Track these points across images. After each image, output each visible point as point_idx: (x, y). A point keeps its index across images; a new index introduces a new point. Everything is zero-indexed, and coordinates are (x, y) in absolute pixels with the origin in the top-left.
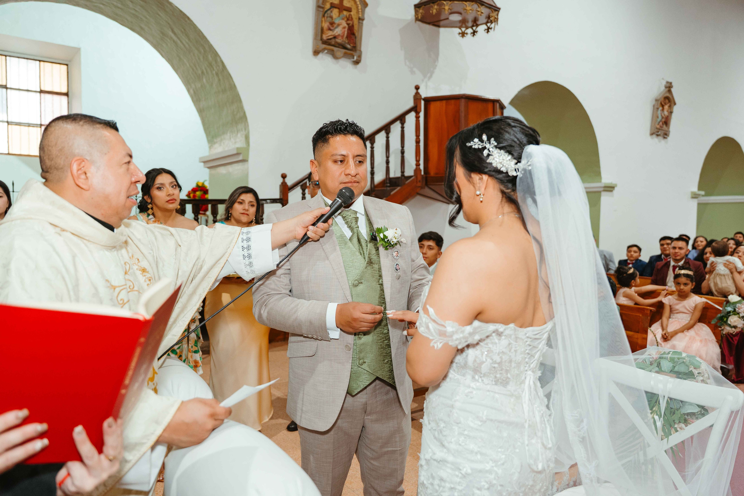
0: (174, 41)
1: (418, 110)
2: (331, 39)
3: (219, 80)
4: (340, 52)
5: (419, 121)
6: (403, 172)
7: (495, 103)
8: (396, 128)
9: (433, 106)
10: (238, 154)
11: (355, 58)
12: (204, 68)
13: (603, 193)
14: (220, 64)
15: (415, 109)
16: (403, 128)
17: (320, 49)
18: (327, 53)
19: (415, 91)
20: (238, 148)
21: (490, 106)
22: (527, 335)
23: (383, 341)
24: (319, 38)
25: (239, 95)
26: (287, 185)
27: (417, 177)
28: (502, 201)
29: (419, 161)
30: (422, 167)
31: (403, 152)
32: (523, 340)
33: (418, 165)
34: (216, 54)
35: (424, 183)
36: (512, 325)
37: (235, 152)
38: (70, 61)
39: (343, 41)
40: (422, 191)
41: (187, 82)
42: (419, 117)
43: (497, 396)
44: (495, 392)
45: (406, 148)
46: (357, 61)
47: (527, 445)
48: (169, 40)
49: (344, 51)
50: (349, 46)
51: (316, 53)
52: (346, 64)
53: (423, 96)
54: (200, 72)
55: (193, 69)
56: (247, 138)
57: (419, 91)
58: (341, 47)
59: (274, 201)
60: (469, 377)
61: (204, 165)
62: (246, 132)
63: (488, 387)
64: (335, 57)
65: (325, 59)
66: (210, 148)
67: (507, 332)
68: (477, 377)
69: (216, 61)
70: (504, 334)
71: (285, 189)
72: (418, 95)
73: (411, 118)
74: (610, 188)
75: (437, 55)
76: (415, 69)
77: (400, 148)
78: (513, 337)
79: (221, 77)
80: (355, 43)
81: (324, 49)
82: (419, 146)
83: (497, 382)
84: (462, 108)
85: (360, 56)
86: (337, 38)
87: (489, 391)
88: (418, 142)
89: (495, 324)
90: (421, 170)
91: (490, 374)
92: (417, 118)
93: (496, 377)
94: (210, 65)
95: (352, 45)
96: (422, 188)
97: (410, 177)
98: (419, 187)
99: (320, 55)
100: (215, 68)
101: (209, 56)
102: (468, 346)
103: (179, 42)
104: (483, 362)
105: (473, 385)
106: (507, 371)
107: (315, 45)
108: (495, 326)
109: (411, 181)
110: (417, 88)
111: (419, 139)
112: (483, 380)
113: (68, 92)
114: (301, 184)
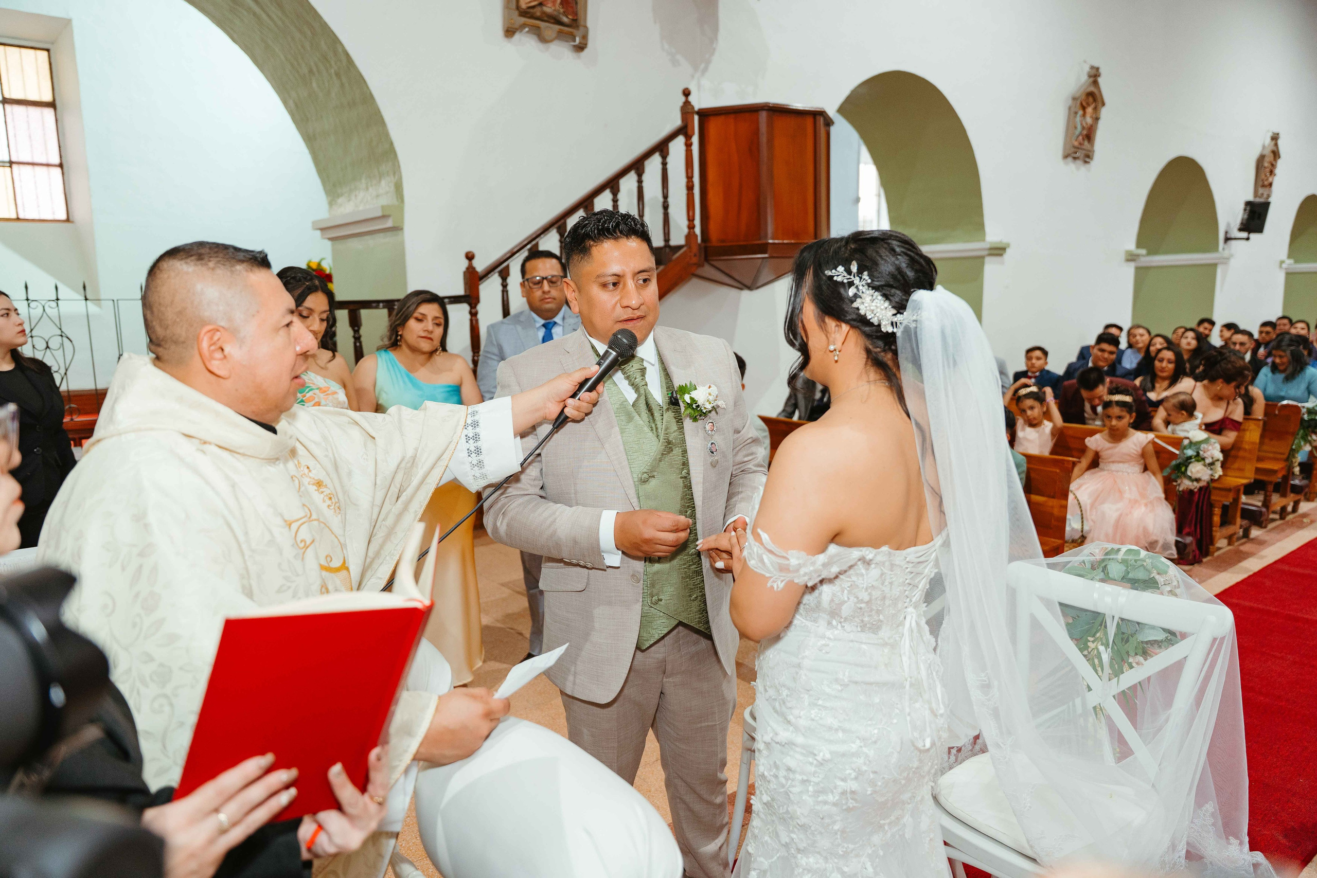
0: (255, 14)
1: (690, 132)
2: (533, 7)
3: (342, 85)
4: (550, 30)
5: (691, 150)
6: (667, 239)
7: (818, 117)
8: (653, 165)
9: (714, 126)
10: (384, 217)
11: (578, 39)
12: (312, 64)
13: (987, 259)
14: (344, 58)
15: (684, 131)
16: (664, 164)
17: (516, 26)
18: (528, 32)
19: (683, 99)
20: (383, 207)
21: (809, 121)
22: (908, 559)
23: (689, 566)
24: (514, 6)
25: (380, 112)
26: (477, 272)
27: (690, 248)
28: (866, 364)
29: (693, 220)
30: (698, 230)
31: (666, 207)
32: (900, 566)
33: (691, 227)
34: (334, 40)
35: (703, 256)
36: (885, 549)
37: (379, 213)
38: (53, 43)
39: (555, 10)
40: (699, 271)
41: (282, 87)
42: (691, 144)
43: (864, 646)
44: (862, 643)
45: (670, 200)
46: (581, 45)
47: (909, 714)
48: (245, 13)
49: (557, 27)
50: (565, 19)
51: (509, 32)
52: (561, 51)
53: (696, 109)
54: (305, 70)
55: (292, 65)
56: (398, 188)
57: (691, 98)
58: (552, 21)
59: (456, 300)
60: (822, 623)
61: (322, 235)
62: (396, 177)
63: (852, 636)
64: (543, 40)
65: (526, 43)
66: (331, 204)
67: (879, 558)
68: (834, 622)
69: (335, 53)
70: (874, 562)
71: (473, 279)
72: (690, 107)
73: (677, 147)
74: (998, 251)
75: (715, 29)
76: (679, 57)
77: (661, 200)
78: (887, 564)
79: (344, 80)
80: (575, 14)
81: (523, 26)
82: (693, 194)
83: (863, 627)
84: (763, 127)
85: (585, 37)
86: (545, 5)
87: (852, 641)
88: (690, 188)
89: (861, 548)
90: (697, 236)
91: (854, 618)
92: (688, 145)
93: (862, 621)
94: (325, 58)
95: (570, 17)
96: (700, 265)
97: (679, 247)
98: (695, 264)
99: (517, 36)
100: (333, 63)
101: (323, 43)
102: (822, 582)
103: (264, 16)
104: (844, 602)
105: (829, 634)
106: (878, 612)
107: (507, 18)
108: (861, 551)
109: (681, 255)
110: (687, 93)
111: (692, 182)
112: (843, 627)
113: (54, 100)
114: (499, 269)
